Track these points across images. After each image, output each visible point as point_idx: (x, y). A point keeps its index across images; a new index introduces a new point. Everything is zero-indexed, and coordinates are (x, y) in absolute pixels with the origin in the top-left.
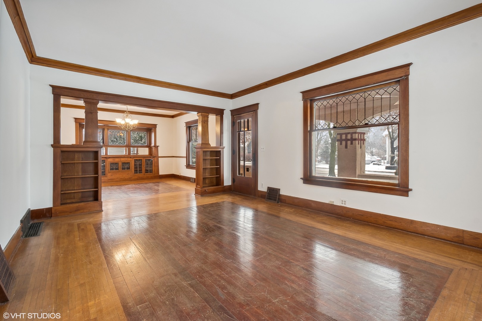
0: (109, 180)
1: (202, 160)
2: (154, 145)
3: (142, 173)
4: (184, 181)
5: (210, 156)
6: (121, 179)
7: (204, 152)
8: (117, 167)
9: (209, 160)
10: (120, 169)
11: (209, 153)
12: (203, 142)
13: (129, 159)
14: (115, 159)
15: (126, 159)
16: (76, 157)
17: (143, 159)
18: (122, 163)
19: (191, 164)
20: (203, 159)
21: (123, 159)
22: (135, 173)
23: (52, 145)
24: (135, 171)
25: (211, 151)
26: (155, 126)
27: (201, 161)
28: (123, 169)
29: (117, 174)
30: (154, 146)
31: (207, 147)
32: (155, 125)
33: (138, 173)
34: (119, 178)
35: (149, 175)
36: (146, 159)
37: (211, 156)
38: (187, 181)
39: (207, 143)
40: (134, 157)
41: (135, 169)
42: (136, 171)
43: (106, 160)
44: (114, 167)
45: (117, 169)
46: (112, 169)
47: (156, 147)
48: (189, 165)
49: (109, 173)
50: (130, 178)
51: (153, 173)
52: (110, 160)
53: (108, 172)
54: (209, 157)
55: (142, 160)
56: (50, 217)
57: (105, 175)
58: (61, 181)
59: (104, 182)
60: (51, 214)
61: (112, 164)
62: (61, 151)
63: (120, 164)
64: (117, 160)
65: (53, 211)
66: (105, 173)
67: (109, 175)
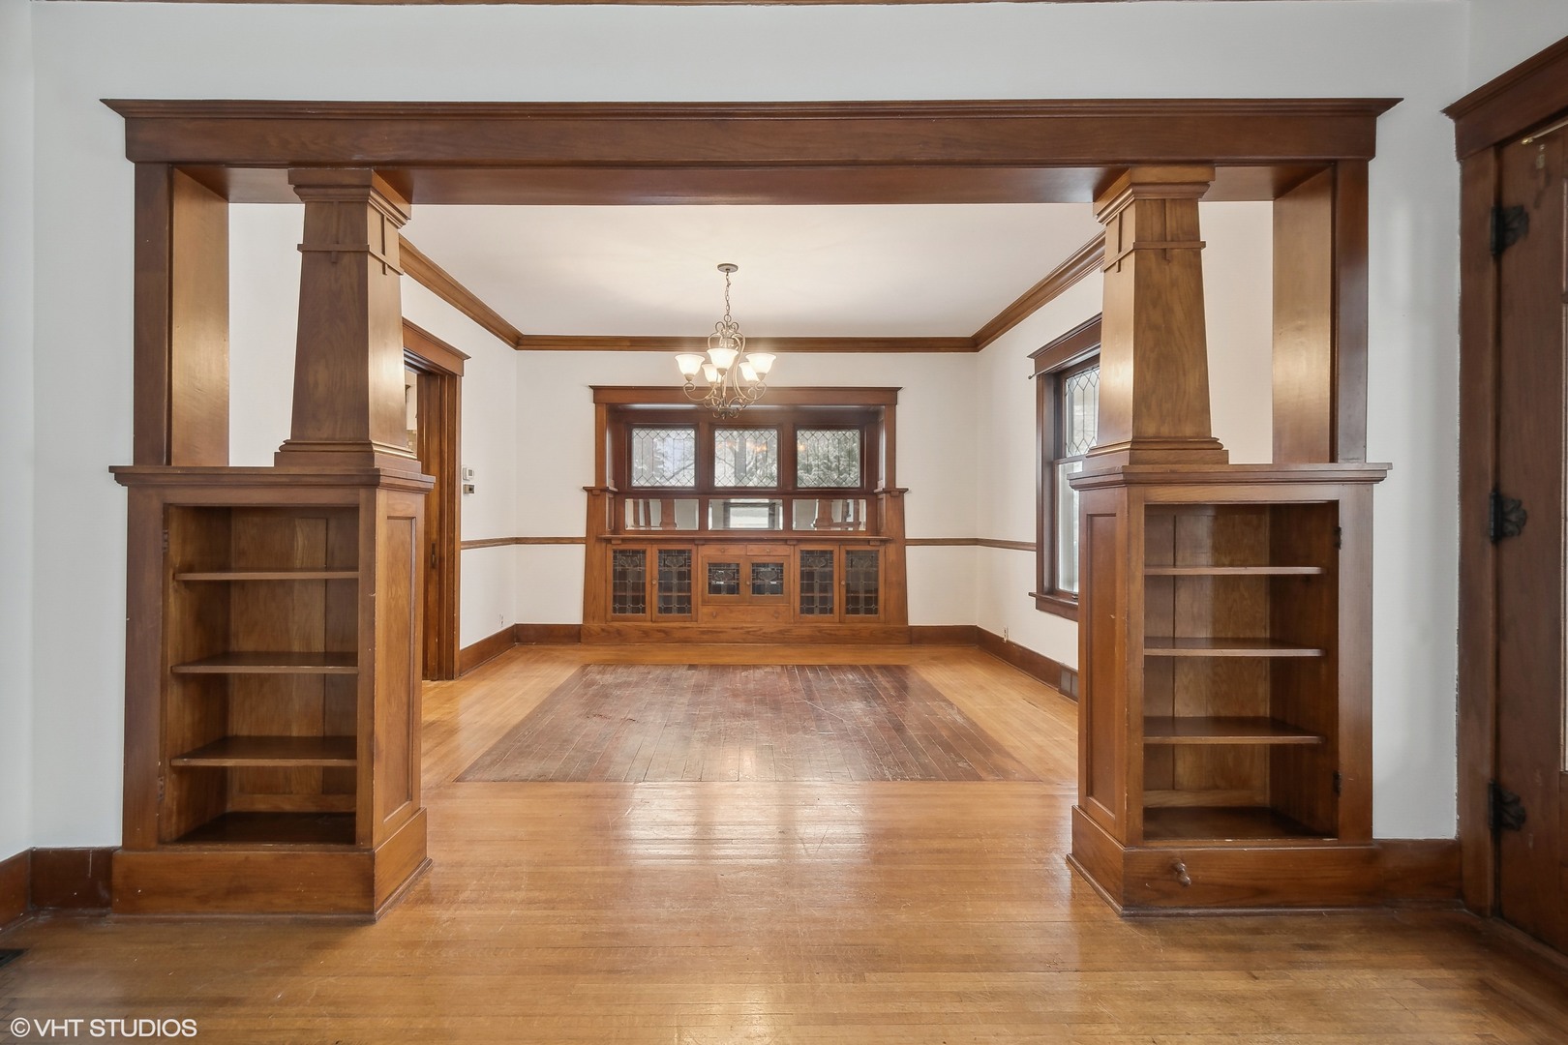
0: (703, 633)
1: (1138, 586)
2: (886, 485)
3: (831, 611)
4: (1027, 680)
5: (1216, 549)
6: (748, 632)
7: (1156, 512)
8: (732, 582)
9: (1208, 589)
10: (746, 590)
11: (1201, 528)
12: (1150, 429)
13: (781, 550)
14: (726, 547)
15: (768, 547)
16: (300, 543)
17: (834, 547)
18: (752, 566)
19: (1062, 586)
20: (1148, 578)
21: (754, 549)
22: (802, 612)
23: (120, 474)
24: (802, 604)
25: (1225, 512)
26: (891, 394)
27: (1133, 594)
28: (758, 590)
29: (731, 612)
30: (885, 491)
31: (1195, 467)
32: (893, 392)
33: (817, 610)
34: (742, 628)
35: (860, 622)
36: (849, 548)
37: (1223, 552)
38: (1039, 684)
39: (1188, 430)
40: (799, 541)
41: (802, 592)
42: (807, 605)
43: (692, 551)
44: (724, 582)
45: (733, 590)
46: (714, 589)
47: (897, 495)
48: (1053, 590)
49: (705, 603)
50: (781, 632)
51: (881, 615)
52: (712, 552)
53: (700, 599)
54: (1205, 557)
55: (831, 552)
56: (108, 904)
57: (690, 611)
58: (175, 693)
59: (685, 641)
60: (109, 888)
61: (714, 567)
62: (167, 508)
63: (746, 570)
64: (734, 552)
65: (117, 879)
66: (690, 603)
67: (705, 615)
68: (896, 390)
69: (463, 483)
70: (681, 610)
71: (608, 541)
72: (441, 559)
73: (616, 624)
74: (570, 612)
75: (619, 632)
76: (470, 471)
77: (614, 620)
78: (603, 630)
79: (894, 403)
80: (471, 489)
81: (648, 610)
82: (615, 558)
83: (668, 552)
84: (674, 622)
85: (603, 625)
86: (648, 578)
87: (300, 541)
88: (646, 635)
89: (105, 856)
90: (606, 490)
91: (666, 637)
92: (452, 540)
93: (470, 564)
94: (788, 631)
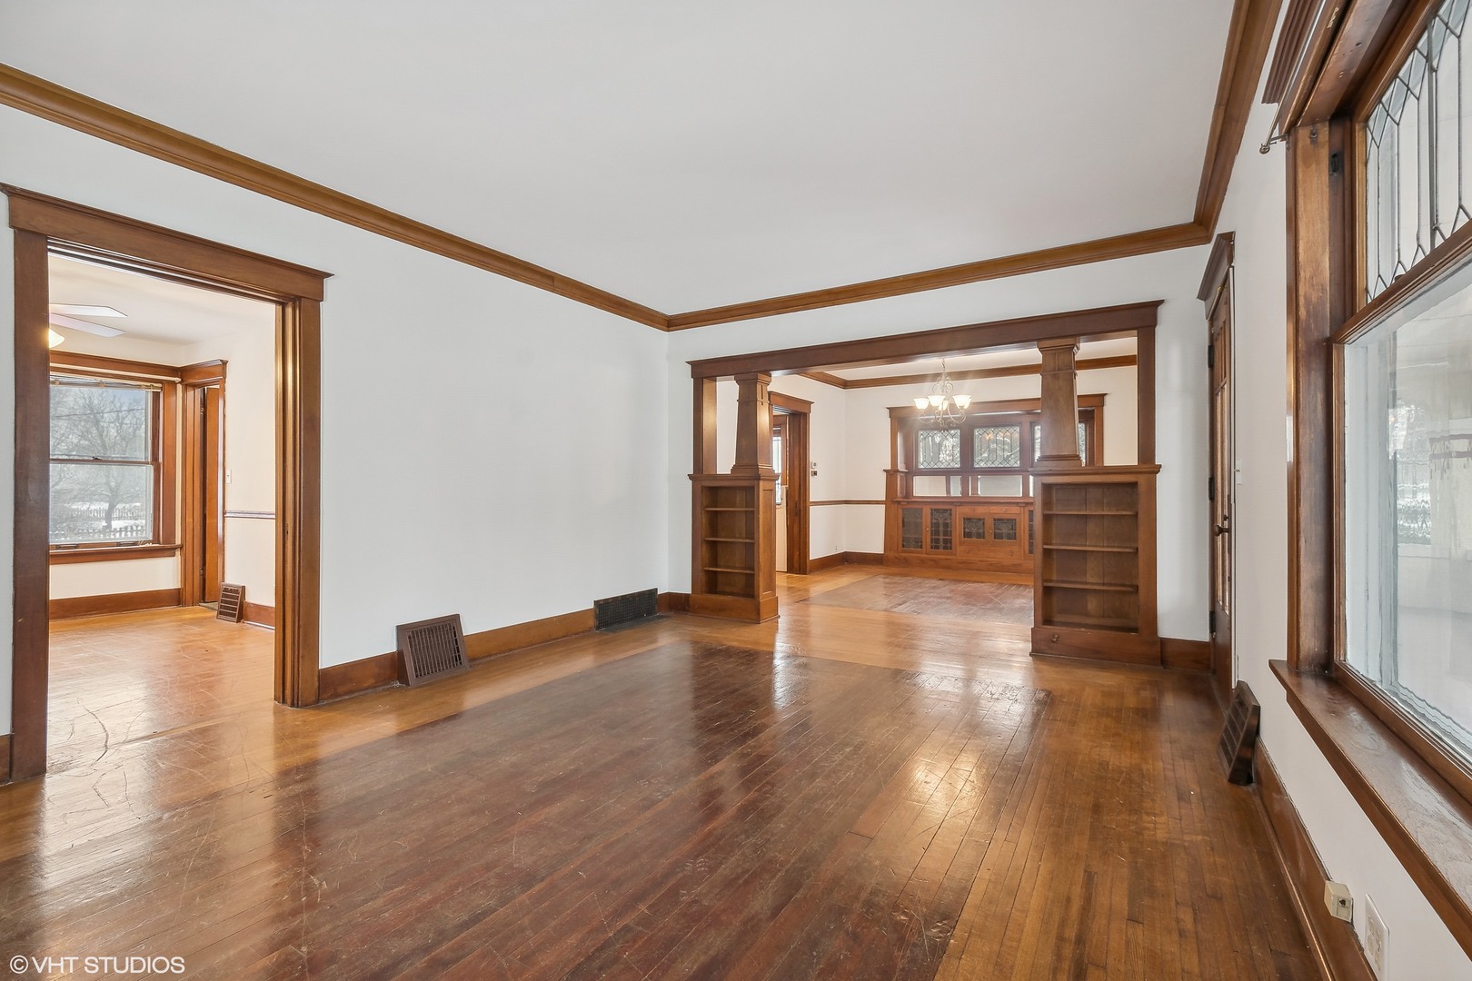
0: (960, 563)
6: (991, 564)
8: (980, 531)
10: (990, 537)
12: (1048, 452)
13: (1015, 511)
14: (975, 507)
15: (1005, 508)
18: (995, 520)
21: (995, 509)
22: (1030, 552)
23: (690, 477)
24: (1029, 547)
26: (1100, 399)
28: (998, 536)
29: (979, 550)
32: (1101, 397)
34: (987, 561)
41: (1029, 538)
43: (953, 510)
44: (974, 530)
45: (981, 536)
46: (967, 535)
49: (961, 543)
50: (1014, 565)
52: (966, 510)
53: (958, 541)
56: (688, 611)
57: (951, 549)
58: (704, 546)
59: (948, 568)
60: (688, 605)
61: (968, 520)
62: (702, 487)
63: (989, 523)
64: (981, 510)
65: (691, 602)
66: (951, 543)
67: (960, 551)
68: (1103, 396)
69: (811, 470)
70: (945, 548)
71: (899, 502)
72: (800, 510)
73: (904, 555)
74: (876, 546)
75: (905, 559)
76: (815, 464)
77: (903, 552)
78: (896, 558)
79: (1102, 405)
80: (815, 473)
81: (924, 546)
82: (932, 514)
83: (937, 510)
84: (941, 555)
85: (897, 555)
86: (924, 527)
87: (738, 499)
88: (922, 563)
89: (687, 595)
90: (898, 471)
91: (936, 564)
92: (805, 501)
93: (815, 515)
94: (1020, 565)
